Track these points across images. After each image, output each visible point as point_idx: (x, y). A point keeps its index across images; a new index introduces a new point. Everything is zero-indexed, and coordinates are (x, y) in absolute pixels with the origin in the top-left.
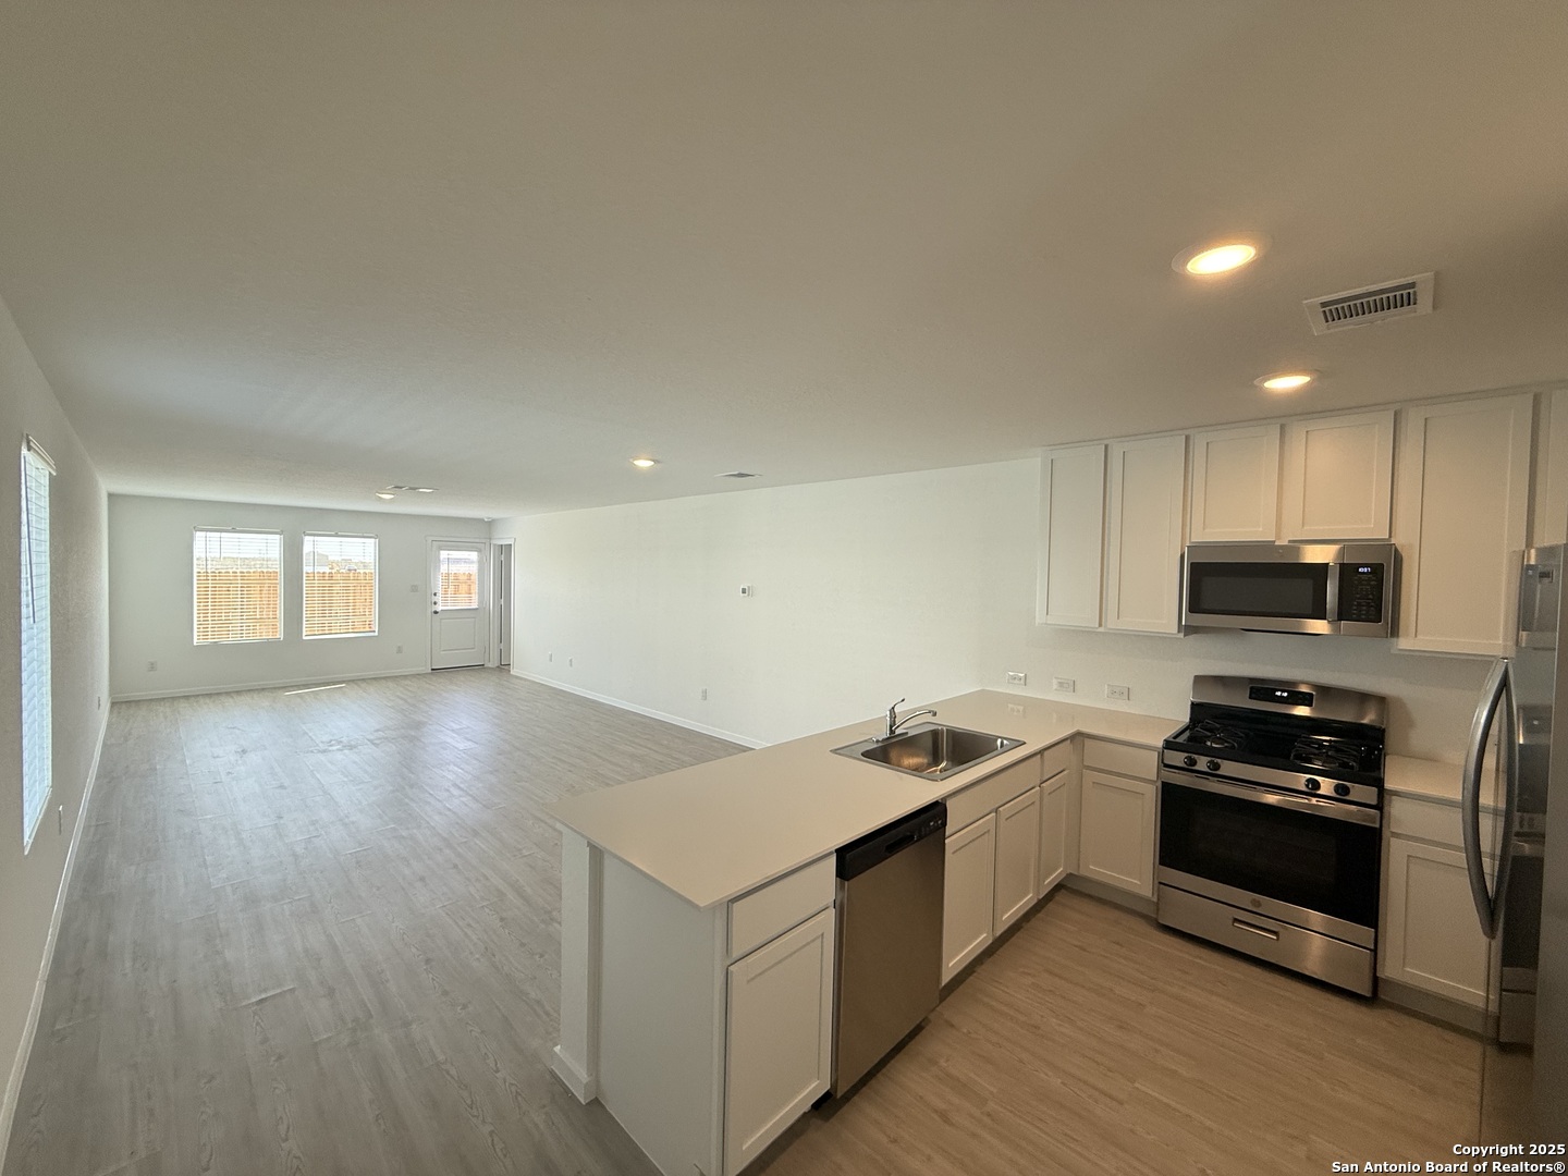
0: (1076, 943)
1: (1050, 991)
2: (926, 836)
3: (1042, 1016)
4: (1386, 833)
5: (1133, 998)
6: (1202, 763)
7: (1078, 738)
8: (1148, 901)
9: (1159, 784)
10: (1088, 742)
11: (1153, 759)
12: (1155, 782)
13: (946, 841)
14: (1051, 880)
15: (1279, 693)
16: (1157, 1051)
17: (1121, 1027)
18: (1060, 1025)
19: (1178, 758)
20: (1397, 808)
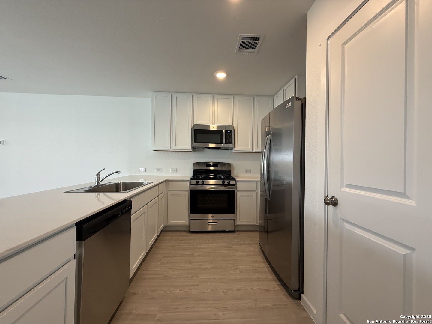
0: (171, 245)
1: (167, 262)
2: (124, 214)
3: (167, 272)
4: (236, 191)
5: (190, 253)
6: (200, 182)
7: (167, 181)
8: (187, 226)
9: (190, 191)
10: (169, 182)
11: (188, 183)
12: (188, 190)
13: (132, 216)
14: (161, 228)
15: (212, 165)
16: (201, 265)
17: (190, 263)
18: (173, 272)
19: (194, 182)
20: (238, 185)
